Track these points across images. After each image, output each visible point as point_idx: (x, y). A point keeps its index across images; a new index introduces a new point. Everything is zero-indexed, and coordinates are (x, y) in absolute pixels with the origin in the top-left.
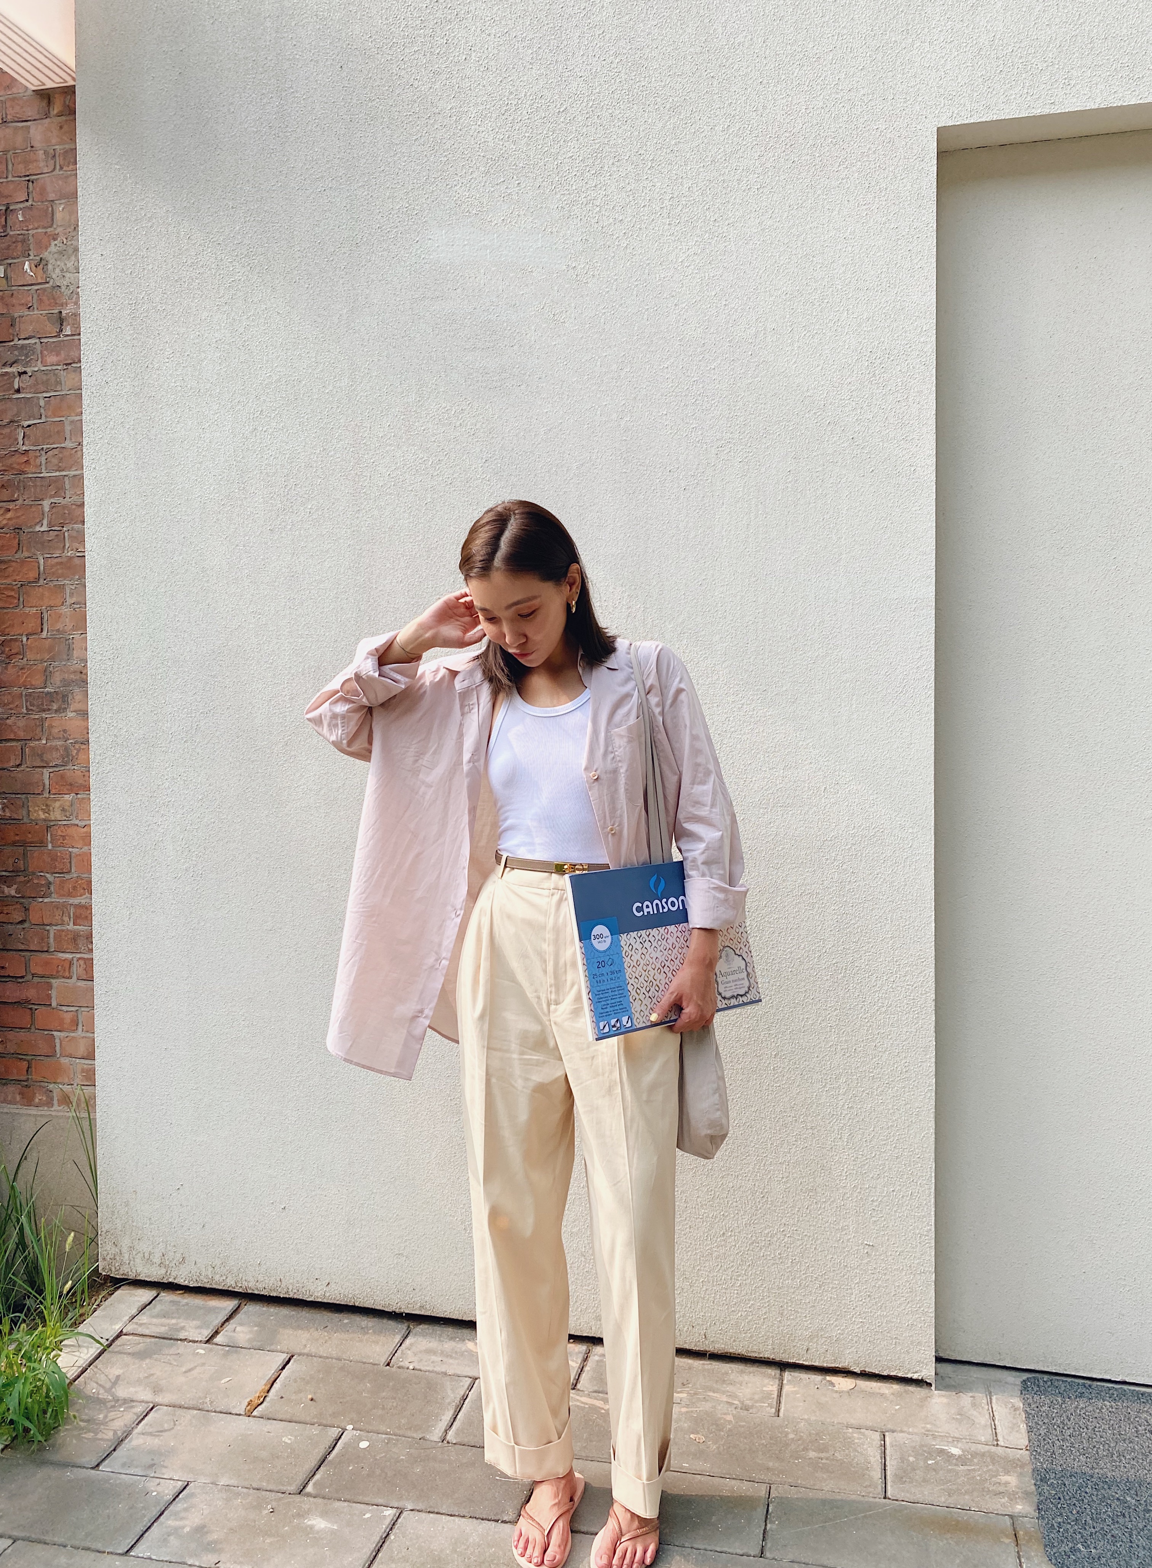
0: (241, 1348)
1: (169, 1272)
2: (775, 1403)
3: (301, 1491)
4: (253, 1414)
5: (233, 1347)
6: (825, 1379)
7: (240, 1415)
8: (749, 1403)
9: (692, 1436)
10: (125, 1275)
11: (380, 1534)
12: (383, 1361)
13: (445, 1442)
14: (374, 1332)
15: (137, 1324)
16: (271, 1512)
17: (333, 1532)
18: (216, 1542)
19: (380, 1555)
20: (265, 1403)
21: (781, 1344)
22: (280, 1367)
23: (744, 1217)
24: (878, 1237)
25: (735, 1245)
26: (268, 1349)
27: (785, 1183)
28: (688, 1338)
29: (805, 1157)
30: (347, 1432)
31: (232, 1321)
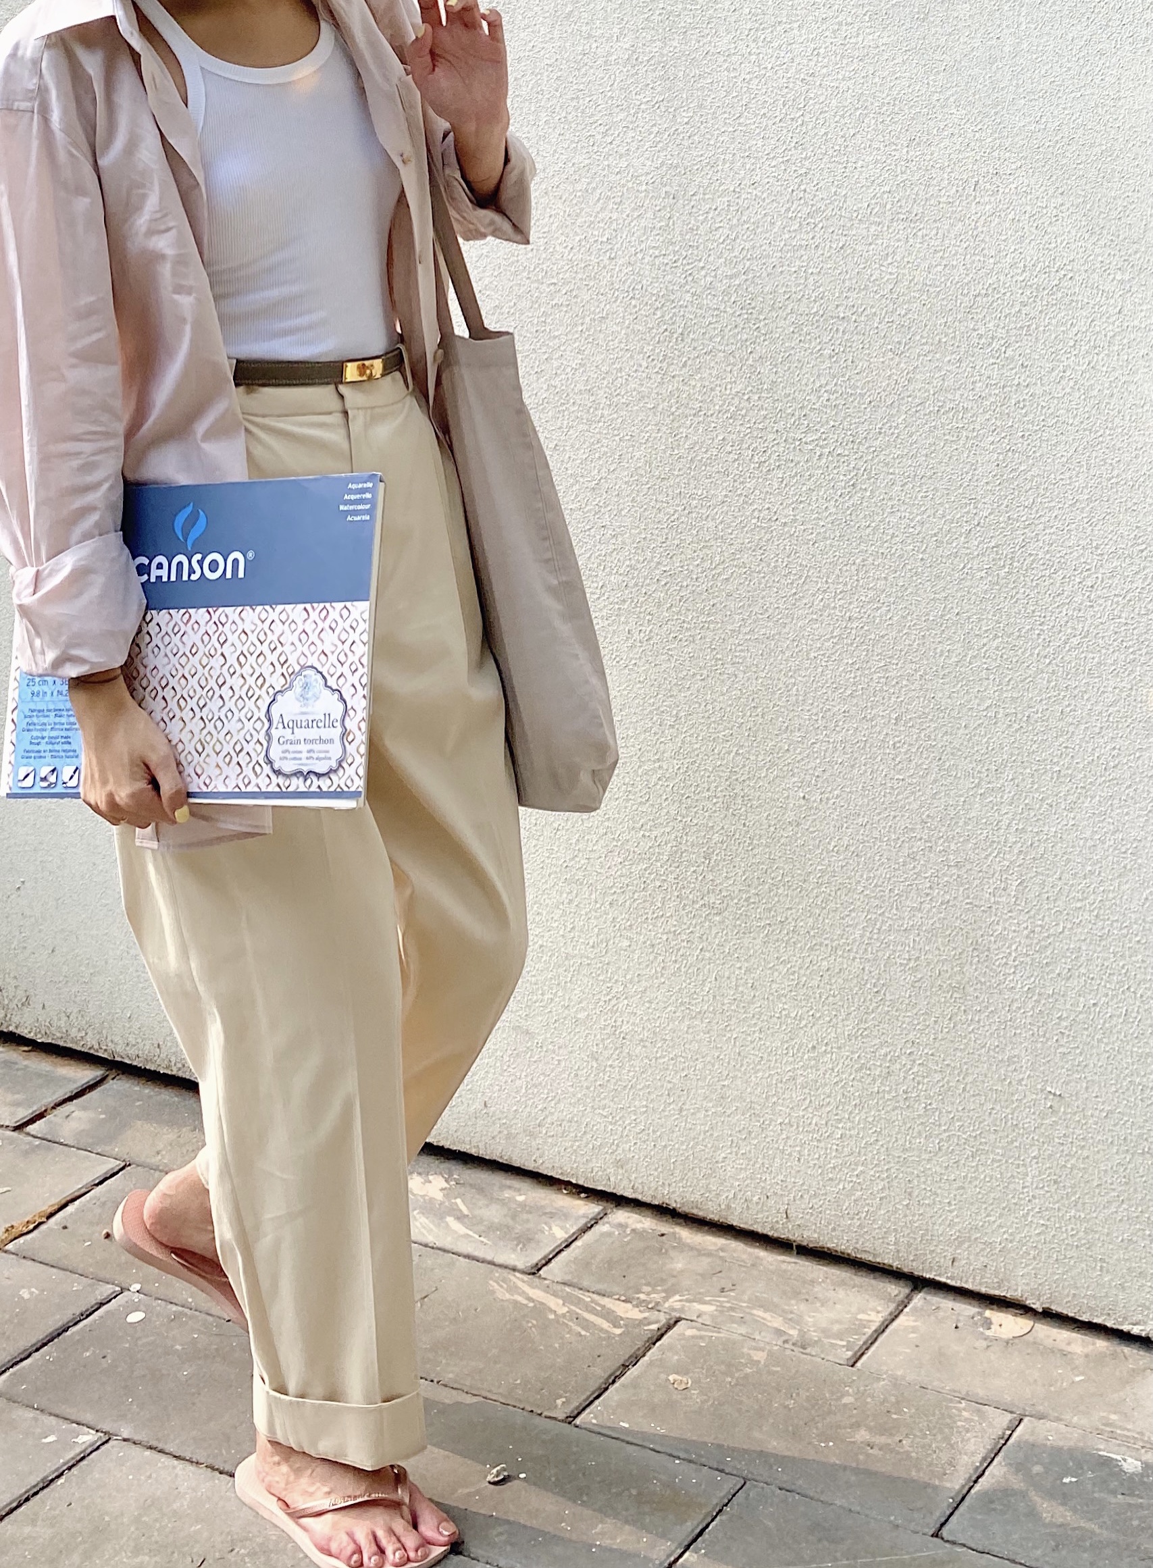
0: (61, 1144)
1: (9, 1016)
2: (861, 1343)
4: (7, 1247)
5: (51, 1141)
6: (982, 1314)
8: (814, 1336)
9: (673, 1378)
11: (47, 1474)
20: (36, 1232)
21: (909, 1245)
22: (97, 1181)
23: (846, 1023)
24: (1070, 1081)
25: (833, 1069)
26: (99, 1151)
27: (915, 969)
28: (760, 1216)
29: (946, 922)
30: (125, 1293)
31: (75, 1102)
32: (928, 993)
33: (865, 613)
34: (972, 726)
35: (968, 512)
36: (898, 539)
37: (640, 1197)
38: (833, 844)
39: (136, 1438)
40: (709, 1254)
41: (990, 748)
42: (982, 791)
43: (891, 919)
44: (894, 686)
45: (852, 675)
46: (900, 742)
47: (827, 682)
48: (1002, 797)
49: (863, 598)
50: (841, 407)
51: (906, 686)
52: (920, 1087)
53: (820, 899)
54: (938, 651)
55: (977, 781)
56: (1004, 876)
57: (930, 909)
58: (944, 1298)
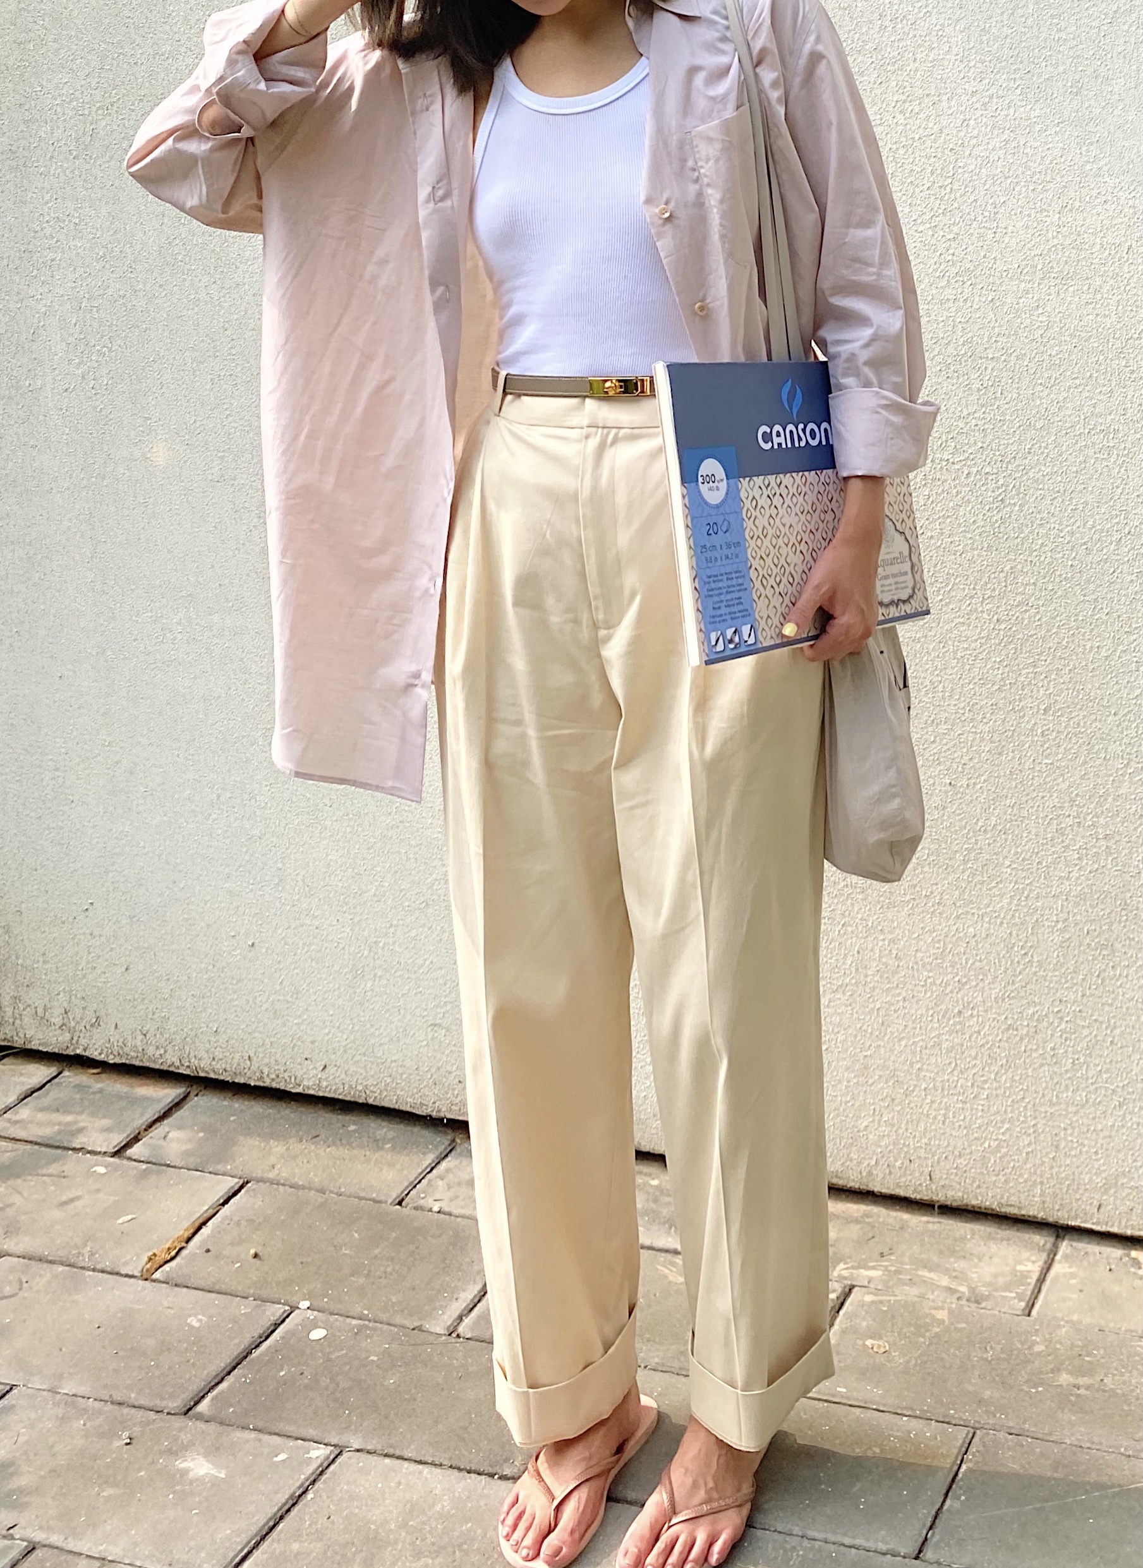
0: (168, 1166)
1: (75, 1039)
2: (1030, 1293)
3: (191, 1409)
4: (154, 1276)
5: (157, 1164)
6: (1128, 1255)
7: (132, 1276)
8: (985, 1290)
9: (869, 1343)
10: (9, 1041)
11: (292, 1491)
12: (393, 1196)
13: (454, 1335)
14: (393, 1147)
15: (9, 1120)
16: (127, 1444)
17: (216, 1483)
18: (20, 1491)
19: (281, 1525)
20: (178, 1259)
21: (1055, 1195)
22: (222, 1201)
26: (211, 1170)
27: (1061, 931)
28: (903, 1179)
29: (1093, 887)
30: (297, 1311)
31: (165, 1122)
33: (1013, 615)
34: (1121, 713)
35: (1118, 523)
36: (1047, 548)
38: (980, 824)
39: (368, 1447)
40: (856, 1221)
42: (1131, 771)
43: (1039, 887)
44: (1042, 680)
45: (1000, 672)
46: (1048, 730)
47: (973, 678)
49: (1012, 602)
50: (989, 431)
51: (1055, 679)
52: (1068, 1043)
53: (967, 873)
54: (1088, 647)
55: (1125, 762)
57: (1078, 879)
58: (1088, 1243)
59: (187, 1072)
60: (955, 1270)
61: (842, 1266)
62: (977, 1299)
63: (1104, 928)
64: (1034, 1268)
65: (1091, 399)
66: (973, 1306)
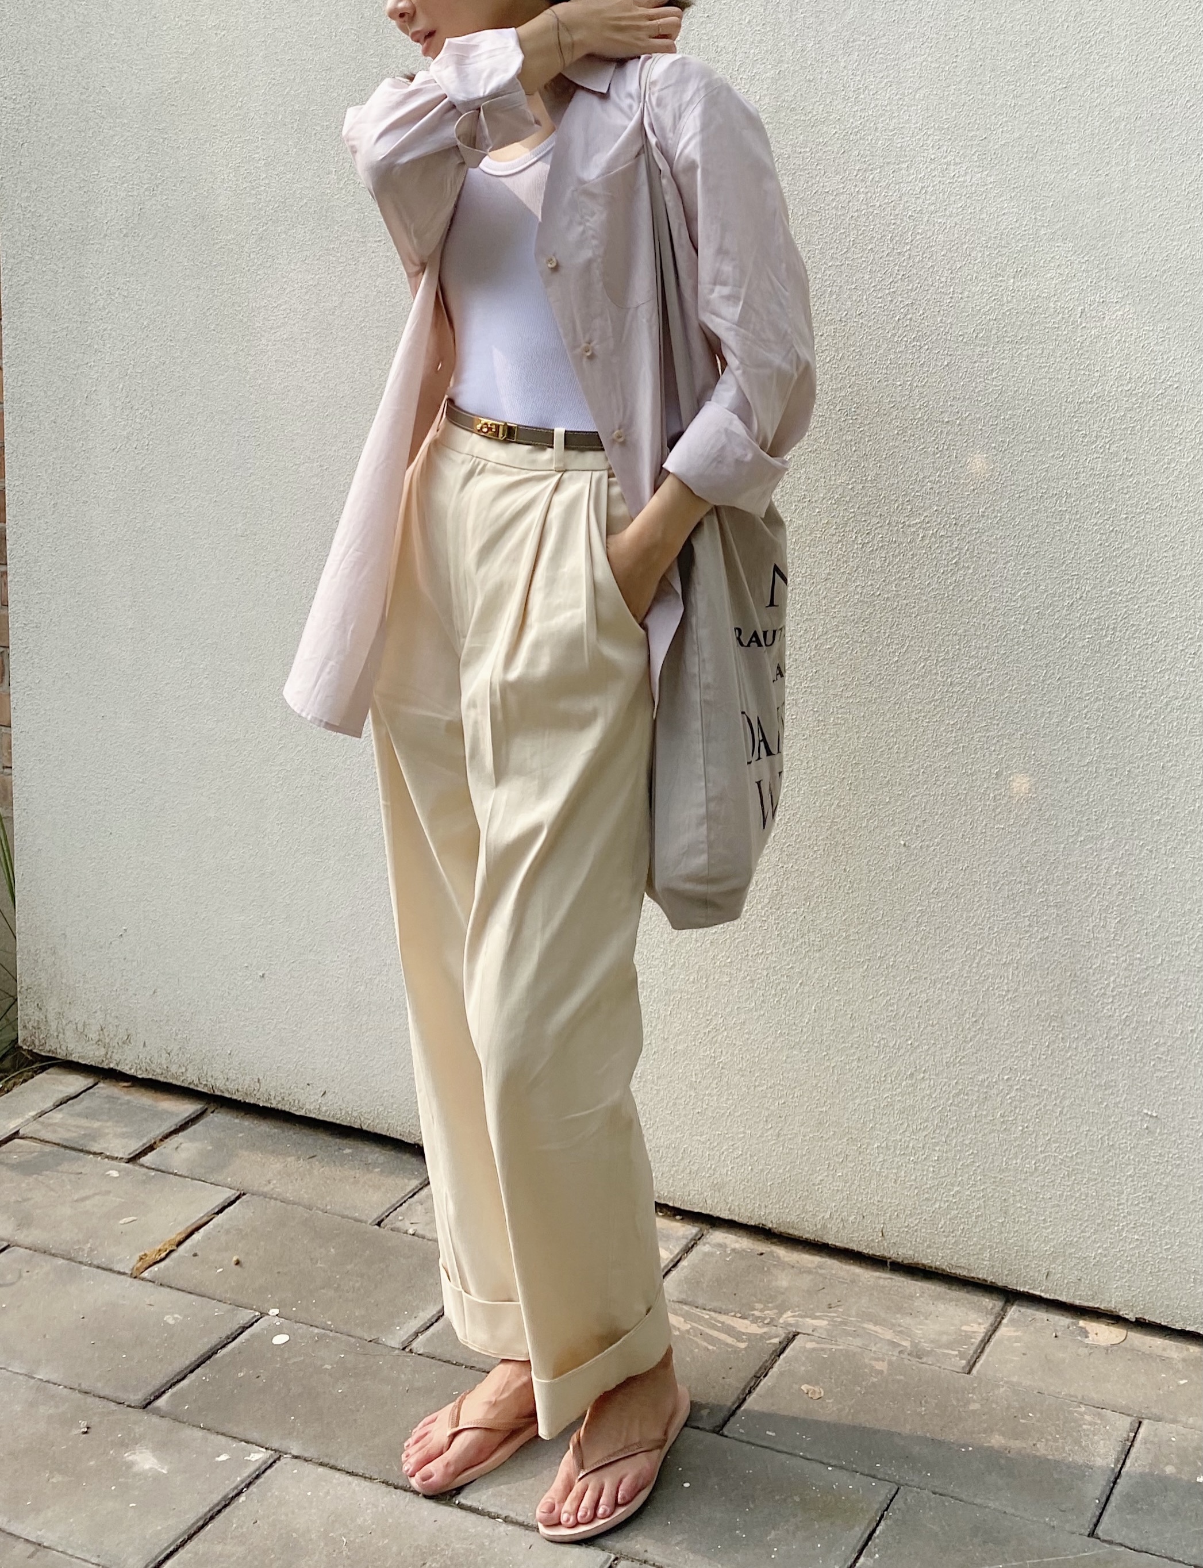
0: (176, 1174)
1: (110, 1053)
2: (971, 1352)
3: (149, 1403)
4: (141, 1275)
5: (165, 1172)
6: (1076, 1324)
7: (124, 1274)
8: (927, 1346)
9: (806, 1387)
10: (53, 1053)
12: (375, 1216)
13: (408, 1350)
14: (382, 1172)
15: (42, 1123)
16: (84, 1433)
17: (157, 1477)
20: (168, 1260)
21: (1005, 1260)
22: (216, 1210)
23: (944, 1051)
24: (1166, 1103)
25: (930, 1095)
26: (213, 1181)
27: (1012, 1000)
28: (857, 1234)
29: (1044, 956)
30: (266, 1317)
31: (180, 1134)
32: (1027, 1022)
33: (966, 678)
34: (1072, 780)
35: (1070, 588)
36: (1000, 612)
37: (736, 1219)
38: (933, 886)
39: (306, 1455)
40: (809, 1272)
41: (1091, 800)
42: (1082, 839)
43: (990, 953)
44: (995, 744)
45: (953, 735)
46: (1000, 795)
47: (928, 741)
48: (1102, 844)
51: (1007, 744)
52: (1017, 1111)
53: (920, 935)
54: (1039, 712)
55: (1077, 830)
56: (1104, 915)
57: (1029, 945)
58: (1037, 1310)
59: (205, 1090)
60: (900, 1325)
61: (789, 1313)
62: (918, 1354)
63: (1054, 1000)
64: (978, 1328)
65: (1044, 463)
66: (914, 1360)
